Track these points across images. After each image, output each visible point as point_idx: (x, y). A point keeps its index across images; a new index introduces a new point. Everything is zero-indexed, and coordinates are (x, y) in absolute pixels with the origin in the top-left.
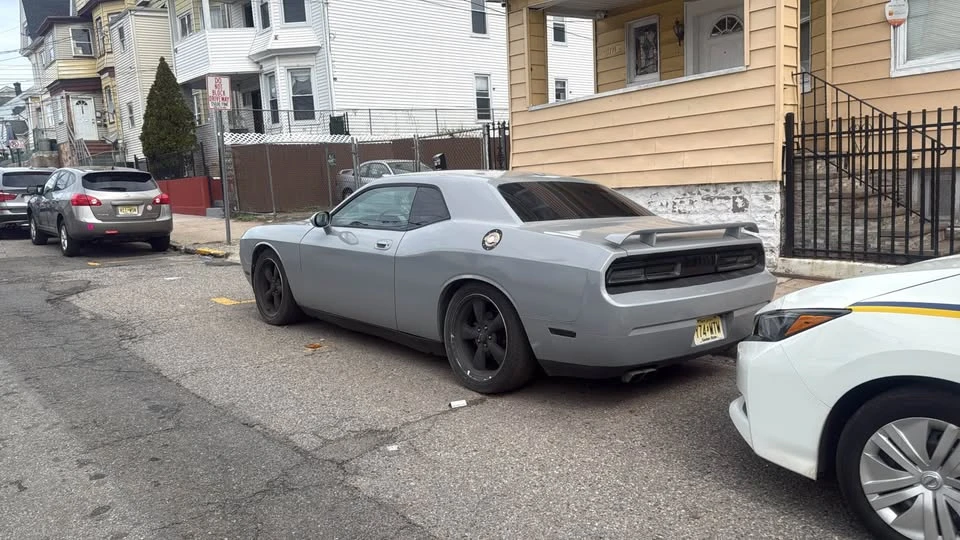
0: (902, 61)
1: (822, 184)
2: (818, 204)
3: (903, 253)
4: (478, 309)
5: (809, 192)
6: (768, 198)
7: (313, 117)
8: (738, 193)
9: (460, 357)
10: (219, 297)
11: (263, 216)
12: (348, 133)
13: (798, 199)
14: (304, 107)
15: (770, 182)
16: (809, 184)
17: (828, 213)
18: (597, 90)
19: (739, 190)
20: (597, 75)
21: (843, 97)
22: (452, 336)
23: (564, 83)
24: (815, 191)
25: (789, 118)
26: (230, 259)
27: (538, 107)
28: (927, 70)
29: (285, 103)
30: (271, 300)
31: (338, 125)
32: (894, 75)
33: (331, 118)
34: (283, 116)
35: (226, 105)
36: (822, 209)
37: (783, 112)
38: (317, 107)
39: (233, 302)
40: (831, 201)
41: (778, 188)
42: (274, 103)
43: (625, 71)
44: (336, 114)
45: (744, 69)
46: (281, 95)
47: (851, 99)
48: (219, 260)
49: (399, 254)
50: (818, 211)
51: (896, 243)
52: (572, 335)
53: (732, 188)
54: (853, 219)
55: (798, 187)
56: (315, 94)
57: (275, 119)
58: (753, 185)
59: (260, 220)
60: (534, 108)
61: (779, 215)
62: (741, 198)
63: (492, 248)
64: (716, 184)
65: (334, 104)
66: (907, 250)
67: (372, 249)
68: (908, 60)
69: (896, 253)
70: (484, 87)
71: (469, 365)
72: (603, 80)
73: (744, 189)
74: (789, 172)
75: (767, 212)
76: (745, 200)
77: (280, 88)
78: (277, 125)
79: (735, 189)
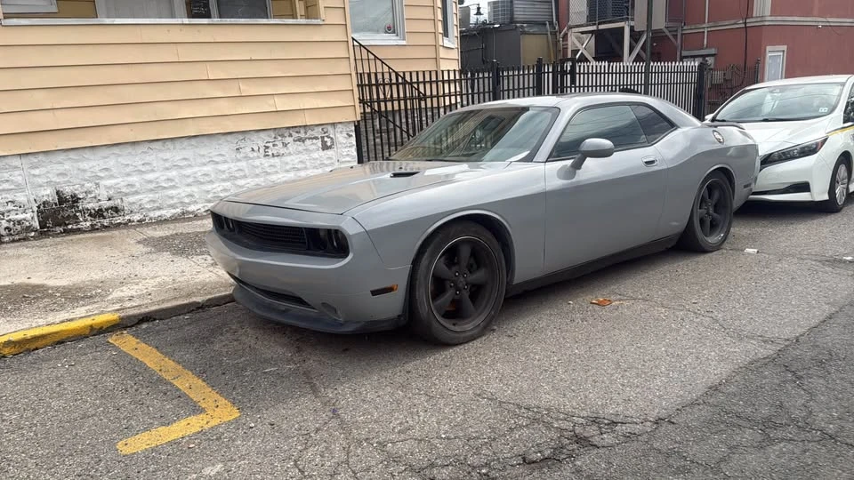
6: (349, 136)
8: (325, 133)
15: (349, 122)
19: (325, 130)
41: (353, 127)
45: (322, 23)
53: (320, 129)
58: (338, 126)
62: (328, 137)
64: (305, 126)
73: (331, 130)
75: (350, 147)
76: (332, 139)
79: (322, 129)
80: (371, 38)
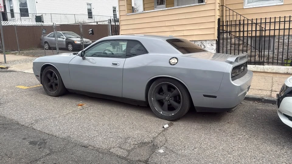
0: (246, 4)
1: (229, 41)
2: (228, 47)
3: (253, 61)
4: (165, 88)
5: (225, 43)
6: (212, 45)
7: (28, 16)
8: (202, 43)
9: (156, 107)
10: (18, 85)
11: (14, 52)
12: (43, 22)
13: (221, 45)
14: (24, 12)
15: (213, 40)
16: (225, 41)
17: (231, 50)
18: (144, 9)
19: (202, 42)
20: (144, 4)
21: (235, 14)
22: (152, 99)
23: (115, 8)
24: (227, 43)
25: (219, 20)
26: (9, 69)
27: (130, 14)
28: (254, 7)
29: (17, 10)
30: (51, 87)
31: (39, 19)
32: (244, 8)
33: (36, 16)
34: (15, 15)
35: (2, 9)
36: (229, 48)
37: (218, 17)
38: (29, 12)
39: (26, 88)
40: (232, 46)
41: (215, 42)
42: (12, 11)
43: (154, 3)
44: (38, 15)
45: (205, 4)
46: (15, 7)
47: (237, 14)
48: (3, 70)
49: (125, 67)
50: (228, 49)
51: (252, 58)
52: (215, 97)
53: (200, 42)
54: (239, 51)
55: (221, 41)
56: (29, 7)
57: (13, 16)
58: (208, 41)
59: (13, 54)
60: (128, 14)
61: (215, 50)
62: (203, 45)
63: (175, 64)
64: (195, 41)
65: (37, 11)
66: (255, 61)
67: (111, 66)
68: (248, 3)
69: (252, 61)
70: (90, 8)
71: (161, 110)
72: (146, 6)
73: (204, 43)
74: (218, 37)
75: (212, 49)
76: (204, 46)
77: (14, 5)
78: (14, 19)
79: (201, 42)
80: (260, 4)
